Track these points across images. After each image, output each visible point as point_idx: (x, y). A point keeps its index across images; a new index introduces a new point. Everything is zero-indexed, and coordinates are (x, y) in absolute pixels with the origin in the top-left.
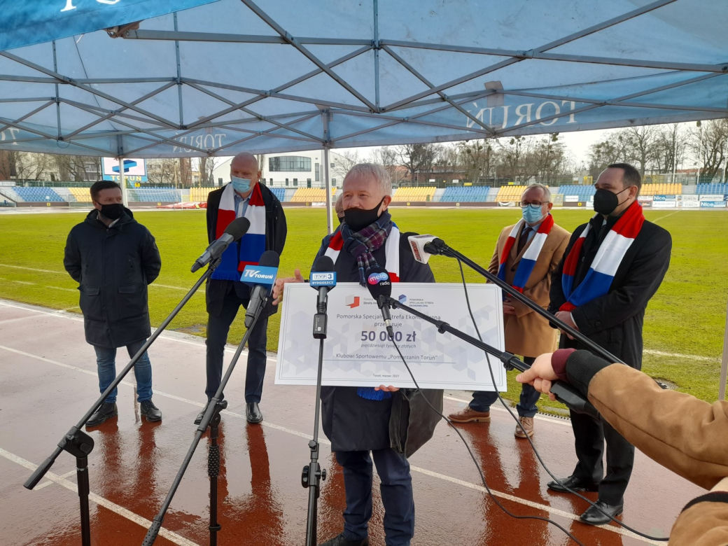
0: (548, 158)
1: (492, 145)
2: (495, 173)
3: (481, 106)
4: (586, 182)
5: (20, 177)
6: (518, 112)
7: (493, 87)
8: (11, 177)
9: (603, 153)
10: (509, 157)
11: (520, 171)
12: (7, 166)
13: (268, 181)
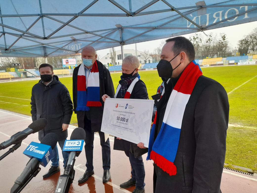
0: (222, 47)
1: (199, 44)
2: (201, 54)
3: (194, 16)
4: (237, 55)
5: (37, 68)
6: (214, 16)
7: (200, 4)
8: (35, 68)
9: (244, 43)
10: (206, 48)
11: (211, 53)
12: (33, 64)
13: (117, 63)
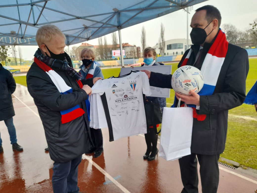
13: (166, 54)
